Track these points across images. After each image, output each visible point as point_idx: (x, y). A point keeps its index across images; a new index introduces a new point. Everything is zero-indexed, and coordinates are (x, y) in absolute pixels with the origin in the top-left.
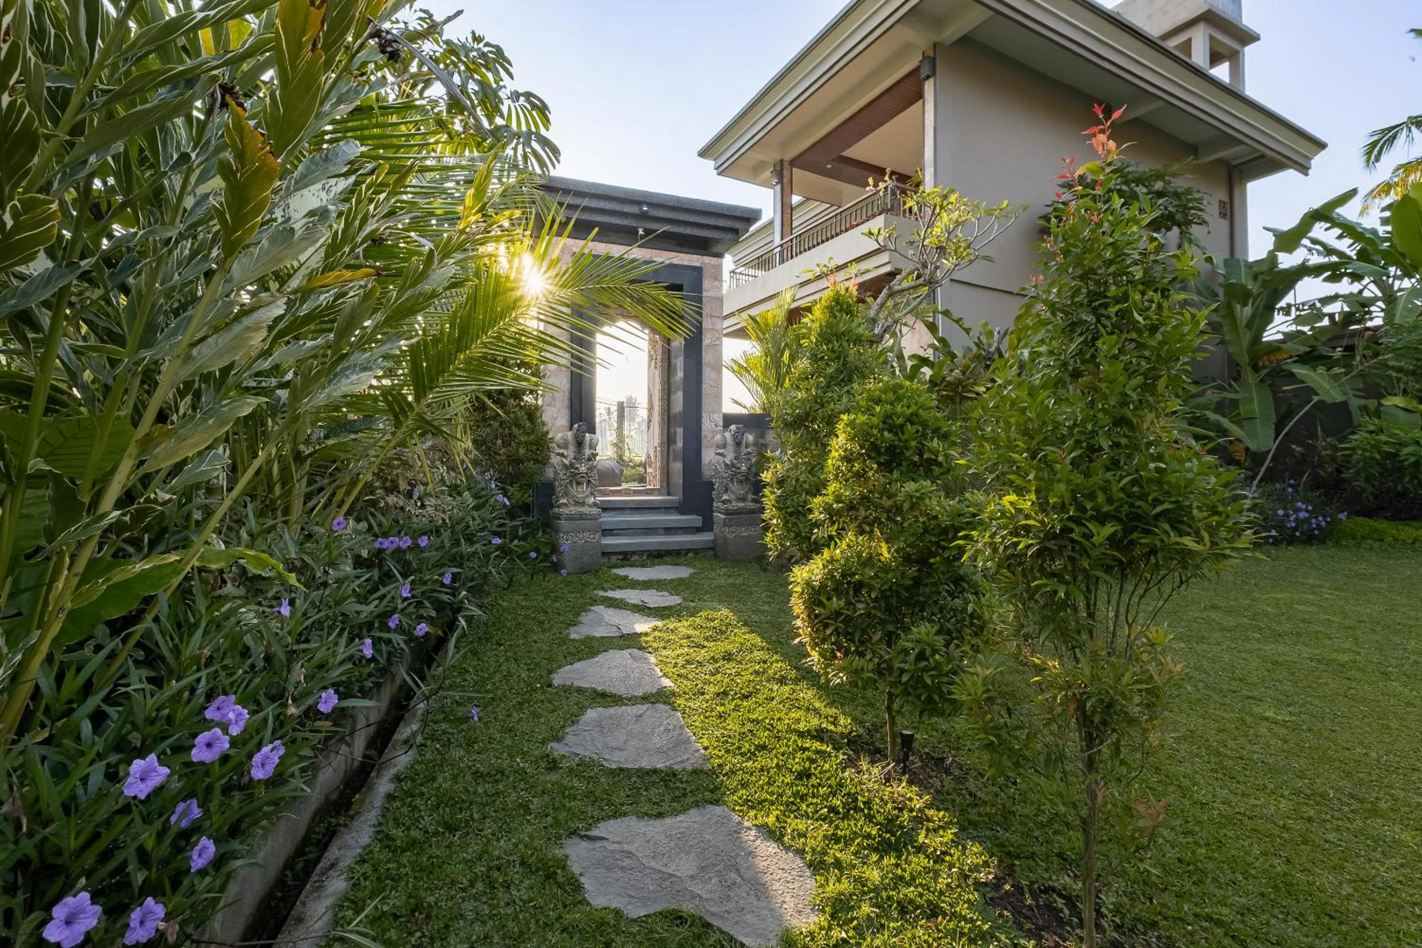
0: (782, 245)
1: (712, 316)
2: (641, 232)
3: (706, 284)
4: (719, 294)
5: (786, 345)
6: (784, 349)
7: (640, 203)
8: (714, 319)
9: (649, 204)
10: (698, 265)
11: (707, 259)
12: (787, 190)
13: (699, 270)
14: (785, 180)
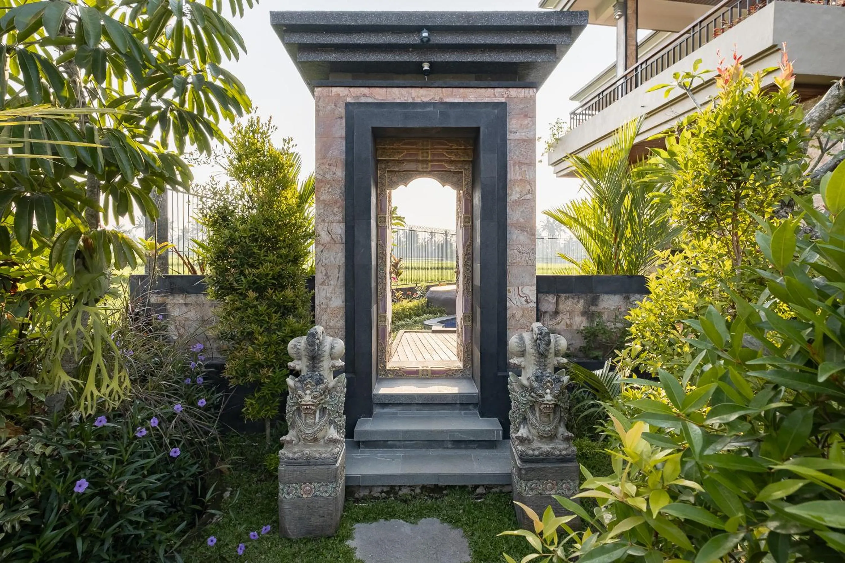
0: (625, 76)
1: (520, 164)
2: (426, 67)
3: (513, 124)
4: (530, 135)
5: (628, 188)
6: (625, 193)
7: (419, 29)
8: (524, 168)
9: (430, 29)
10: (503, 100)
11: (513, 92)
12: (632, 22)
13: (502, 106)
14: (629, 12)
